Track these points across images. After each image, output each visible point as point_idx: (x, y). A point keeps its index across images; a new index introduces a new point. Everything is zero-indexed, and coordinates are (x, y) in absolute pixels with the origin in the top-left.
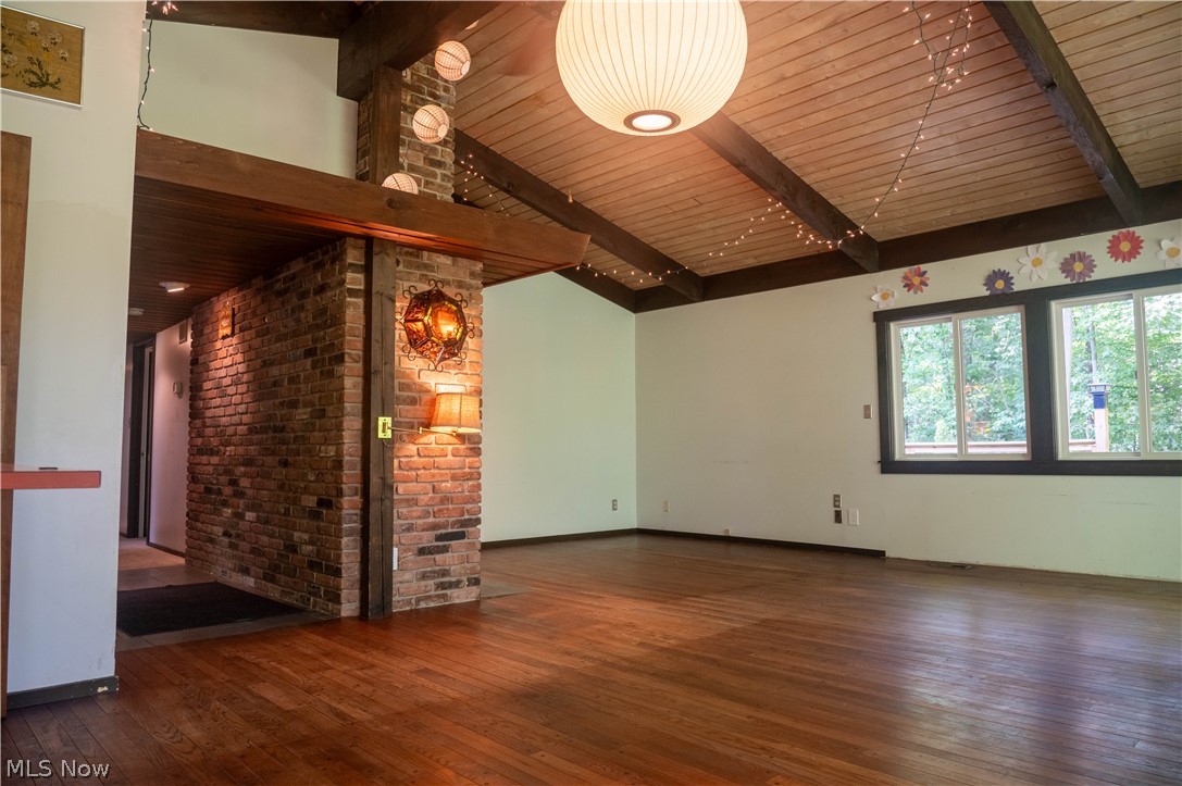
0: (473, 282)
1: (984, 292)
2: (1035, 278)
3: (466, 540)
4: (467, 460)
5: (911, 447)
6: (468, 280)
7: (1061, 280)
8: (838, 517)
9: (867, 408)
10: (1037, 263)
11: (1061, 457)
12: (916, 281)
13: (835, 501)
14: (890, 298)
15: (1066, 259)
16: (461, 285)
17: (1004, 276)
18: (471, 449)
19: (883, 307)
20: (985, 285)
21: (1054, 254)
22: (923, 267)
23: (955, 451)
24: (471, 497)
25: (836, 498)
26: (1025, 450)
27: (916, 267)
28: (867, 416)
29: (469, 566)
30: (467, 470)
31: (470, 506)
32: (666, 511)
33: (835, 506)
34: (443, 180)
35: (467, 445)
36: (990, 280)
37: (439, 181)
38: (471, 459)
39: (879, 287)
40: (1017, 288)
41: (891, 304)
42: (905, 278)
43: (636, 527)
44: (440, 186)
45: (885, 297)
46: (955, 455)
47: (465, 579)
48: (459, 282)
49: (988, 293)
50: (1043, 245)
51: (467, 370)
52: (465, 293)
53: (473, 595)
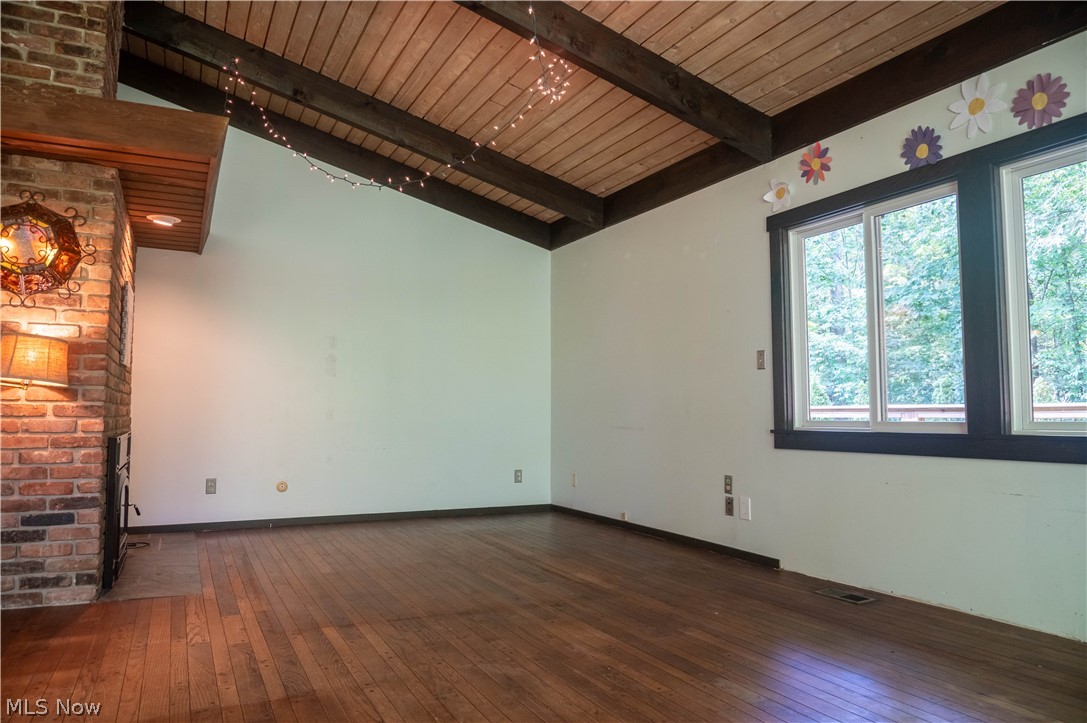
0: (99, 193)
1: (901, 166)
2: (973, 133)
3: (75, 525)
4: (80, 422)
5: (815, 410)
6: (92, 191)
7: (1015, 128)
8: (729, 507)
9: (761, 354)
10: (976, 106)
11: (1017, 428)
12: (816, 164)
13: (726, 484)
14: (786, 195)
15: (1021, 92)
16: (75, 197)
17: (926, 136)
18: (86, 407)
19: (778, 209)
20: (903, 155)
21: (1002, 87)
22: (824, 143)
23: (866, 416)
24: (83, 470)
25: (728, 481)
26: (962, 416)
27: (814, 145)
28: (761, 367)
29: (77, 558)
30: (80, 434)
31: (83, 481)
32: (574, 486)
33: (727, 491)
34: (86, 70)
35: (81, 402)
36: (909, 149)
37: (80, 71)
38: (87, 420)
39: (774, 182)
40: (947, 152)
41: (789, 203)
42: (804, 163)
43: (549, 502)
44: (79, 78)
45: (780, 194)
46: (866, 423)
47: (73, 575)
48: (73, 193)
49: (907, 168)
50: (985, 76)
51: (85, 306)
52: (82, 207)
53: (84, 596)
